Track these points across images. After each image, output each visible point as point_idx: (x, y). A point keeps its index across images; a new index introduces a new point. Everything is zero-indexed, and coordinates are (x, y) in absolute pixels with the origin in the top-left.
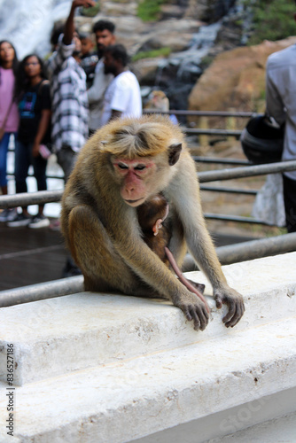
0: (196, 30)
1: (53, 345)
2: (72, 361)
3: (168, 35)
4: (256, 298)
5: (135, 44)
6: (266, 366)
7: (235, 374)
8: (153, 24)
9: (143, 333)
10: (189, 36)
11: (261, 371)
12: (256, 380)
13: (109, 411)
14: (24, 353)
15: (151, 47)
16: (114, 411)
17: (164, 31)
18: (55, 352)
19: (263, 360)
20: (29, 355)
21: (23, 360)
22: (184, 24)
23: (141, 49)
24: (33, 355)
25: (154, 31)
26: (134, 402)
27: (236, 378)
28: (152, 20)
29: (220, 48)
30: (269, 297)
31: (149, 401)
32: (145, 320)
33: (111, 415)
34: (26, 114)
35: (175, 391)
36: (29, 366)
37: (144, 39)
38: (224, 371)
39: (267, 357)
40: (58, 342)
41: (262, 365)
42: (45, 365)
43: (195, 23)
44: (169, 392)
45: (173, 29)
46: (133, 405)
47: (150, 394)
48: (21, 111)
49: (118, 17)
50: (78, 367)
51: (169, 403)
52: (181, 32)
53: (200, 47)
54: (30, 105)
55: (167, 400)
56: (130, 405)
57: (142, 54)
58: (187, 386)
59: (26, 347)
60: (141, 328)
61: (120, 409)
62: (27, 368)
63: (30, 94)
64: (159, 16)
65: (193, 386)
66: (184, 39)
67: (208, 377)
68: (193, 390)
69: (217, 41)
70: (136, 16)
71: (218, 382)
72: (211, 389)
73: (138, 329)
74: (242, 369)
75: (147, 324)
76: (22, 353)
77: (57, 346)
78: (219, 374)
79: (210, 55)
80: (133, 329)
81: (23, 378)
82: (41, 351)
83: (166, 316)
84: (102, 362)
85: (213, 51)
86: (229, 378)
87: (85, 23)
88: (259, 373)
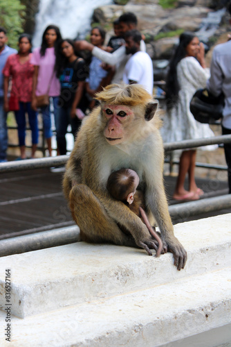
0: (205, 15)
1: (49, 287)
2: (64, 299)
3: (183, 19)
4: (213, 249)
5: (156, 27)
6: (215, 305)
7: (190, 311)
8: (171, 11)
9: (120, 277)
10: (199, 20)
11: (211, 309)
12: (207, 316)
13: (87, 340)
14: (26, 293)
15: (169, 28)
16: (91, 341)
17: (179, 16)
18: (50, 292)
19: (213, 300)
20: (30, 295)
21: (25, 299)
22: (196, 10)
23: (162, 30)
24: (33, 294)
25: (171, 16)
26: (108, 333)
27: (190, 314)
28: (170, 8)
29: (224, 30)
30: (224, 248)
31: (119, 333)
32: (123, 267)
33: (89, 344)
34: (66, 85)
35: (141, 325)
36: (30, 303)
37: (164, 22)
38: (181, 309)
39: (217, 298)
40: (53, 285)
41: (212, 304)
42: (42, 302)
43: (204, 10)
44: (136, 326)
45: (187, 15)
46: (107, 336)
47: (121, 327)
48: (62, 82)
49: (143, 5)
50: (69, 304)
51: (136, 335)
52: (192, 17)
53: (208, 28)
54: (68, 78)
55: (134, 331)
56: (104, 336)
57: (162, 34)
58: (150, 321)
59: (27, 288)
60: (119, 273)
61: (96, 339)
62: (28, 305)
63: (68, 69)
64: (176, 5)
65: (155, 321)
66: (195, 22)
67: (168, 314)
68: (155, 324)
69: (222, 24)
70: (158, 4)
71: (176, 318)
72: (170, 324)
73: (117, 274)
74: (196, 308)
75: (124, 270)
76: (25, 293)
77: (52, 288)
78: (177, 311)
79: (215, 35)
80: (112, 274)
81: (25, 312)
82: (39, 291)
83: (140, 264)
84: (87, 300)
85: (218, 32)
86: (185, 315)
87: (118, 10)
88: (209, 311)
